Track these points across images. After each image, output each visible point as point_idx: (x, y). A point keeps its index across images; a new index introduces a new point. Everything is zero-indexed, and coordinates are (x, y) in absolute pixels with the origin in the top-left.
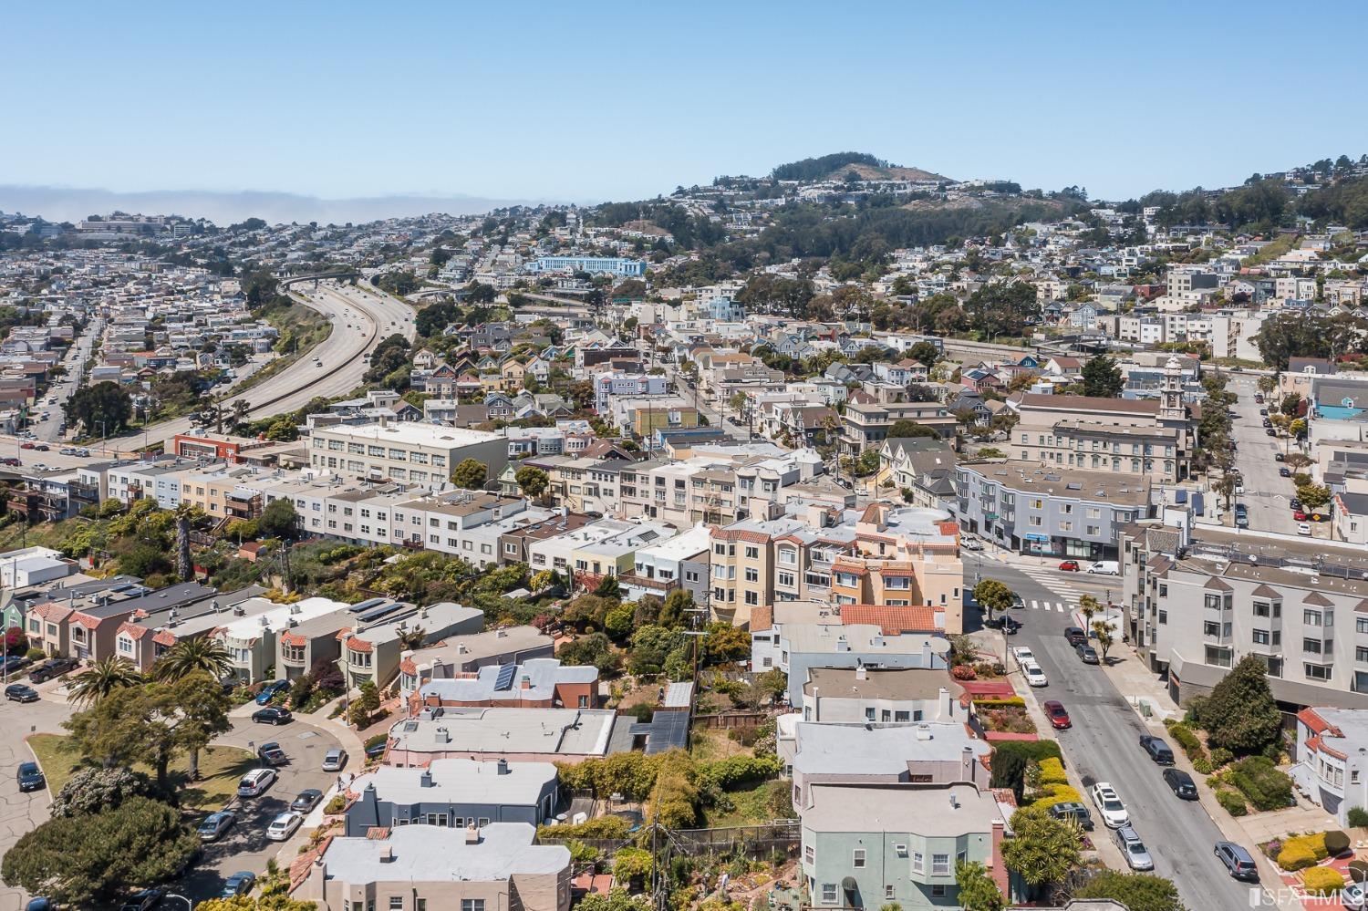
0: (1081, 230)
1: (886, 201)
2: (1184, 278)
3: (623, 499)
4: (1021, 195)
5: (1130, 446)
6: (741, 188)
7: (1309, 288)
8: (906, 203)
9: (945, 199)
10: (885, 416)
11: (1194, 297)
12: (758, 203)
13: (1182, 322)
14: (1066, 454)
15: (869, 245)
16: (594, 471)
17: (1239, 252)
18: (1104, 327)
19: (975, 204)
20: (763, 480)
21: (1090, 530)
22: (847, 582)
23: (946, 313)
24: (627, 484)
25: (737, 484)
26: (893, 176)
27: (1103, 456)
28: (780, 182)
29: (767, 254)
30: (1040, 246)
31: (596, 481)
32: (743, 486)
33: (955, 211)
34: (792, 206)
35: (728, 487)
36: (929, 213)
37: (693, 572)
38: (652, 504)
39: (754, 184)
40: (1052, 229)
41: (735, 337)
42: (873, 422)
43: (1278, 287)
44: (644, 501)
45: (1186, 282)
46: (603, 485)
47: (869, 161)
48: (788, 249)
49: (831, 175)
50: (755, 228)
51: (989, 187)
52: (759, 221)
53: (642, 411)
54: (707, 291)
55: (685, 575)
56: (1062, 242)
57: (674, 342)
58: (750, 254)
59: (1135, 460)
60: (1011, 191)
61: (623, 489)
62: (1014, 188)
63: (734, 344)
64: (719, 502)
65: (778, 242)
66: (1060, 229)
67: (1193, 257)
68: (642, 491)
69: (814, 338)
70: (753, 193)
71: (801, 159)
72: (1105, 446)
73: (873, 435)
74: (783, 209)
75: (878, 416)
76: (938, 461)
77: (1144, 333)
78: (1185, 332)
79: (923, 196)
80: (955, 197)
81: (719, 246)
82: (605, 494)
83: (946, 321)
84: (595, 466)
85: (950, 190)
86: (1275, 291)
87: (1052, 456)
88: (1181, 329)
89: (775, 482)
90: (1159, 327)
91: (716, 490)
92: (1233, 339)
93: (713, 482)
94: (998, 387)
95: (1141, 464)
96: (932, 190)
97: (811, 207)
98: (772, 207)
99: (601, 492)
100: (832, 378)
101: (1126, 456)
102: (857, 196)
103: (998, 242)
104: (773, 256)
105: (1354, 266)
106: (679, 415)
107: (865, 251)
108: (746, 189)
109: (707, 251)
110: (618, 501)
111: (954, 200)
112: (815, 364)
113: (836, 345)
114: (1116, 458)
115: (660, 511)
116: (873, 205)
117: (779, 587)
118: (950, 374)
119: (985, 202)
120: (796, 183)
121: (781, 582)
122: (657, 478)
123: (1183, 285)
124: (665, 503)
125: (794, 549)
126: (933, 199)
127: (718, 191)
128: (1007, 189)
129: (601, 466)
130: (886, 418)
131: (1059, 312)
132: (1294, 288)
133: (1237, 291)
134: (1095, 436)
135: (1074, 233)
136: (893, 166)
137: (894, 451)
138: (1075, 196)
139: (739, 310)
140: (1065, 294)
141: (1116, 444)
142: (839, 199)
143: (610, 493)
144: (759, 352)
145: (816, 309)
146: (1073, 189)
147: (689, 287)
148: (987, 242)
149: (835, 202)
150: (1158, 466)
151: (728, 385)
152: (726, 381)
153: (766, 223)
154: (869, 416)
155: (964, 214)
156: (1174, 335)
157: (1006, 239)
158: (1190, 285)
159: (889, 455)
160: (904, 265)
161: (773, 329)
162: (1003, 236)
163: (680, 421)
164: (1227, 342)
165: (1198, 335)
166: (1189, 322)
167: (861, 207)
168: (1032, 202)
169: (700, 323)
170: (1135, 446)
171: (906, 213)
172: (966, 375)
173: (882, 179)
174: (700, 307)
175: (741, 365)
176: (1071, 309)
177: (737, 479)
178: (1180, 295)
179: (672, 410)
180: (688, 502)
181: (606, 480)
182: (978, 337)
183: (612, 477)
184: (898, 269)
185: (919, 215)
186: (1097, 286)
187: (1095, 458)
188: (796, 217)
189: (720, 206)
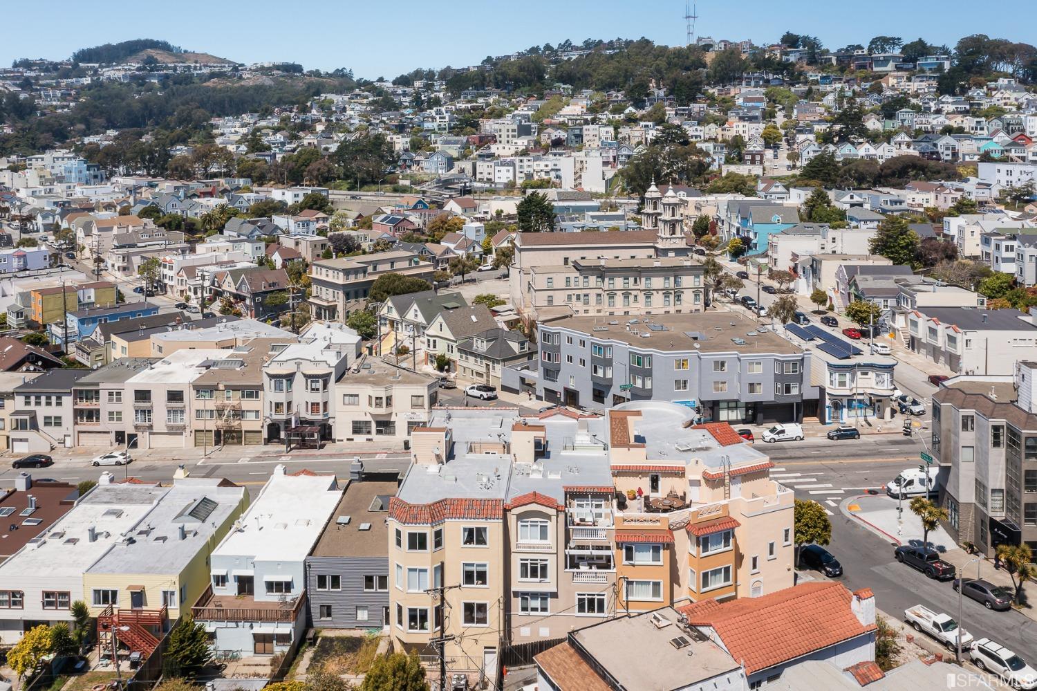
0: (371, 99)
1: (186, 79)
2: (511, 127)
3: (79, 428)
4: (303, 74)
5: (662, 279)
6: (41, 70)
7: (607, 132)
8: (205, 81)
9: (241, 78)
10: (364, 271)
11: (522, 143)
12: (64, 82)
13: (529, 163)
14: (593, 294)
15: (189, 115)
16: (26, 391)
17: (526, 109)
18: (462, 171)
19: (267, 81)
20: (307, 377)
21: (752, 387)
22: (643, 558)
23: (314, 166)
24: (84, 405)
25: (266, 387)
26: (187, 60)
27: (634, 293)
28: (81, 64)
29: (81, 126)
30: (341, 112)
31: (32, 407)
32: (278, 388)
33: (251, 87)
34: (97, 85)
35: (252, 392)
36: (227, 89)
37: (329, 572)
38: (130, 430)
39: (55, 66)
40: (346, 98)
41: (107, 200)
42: (352, 280)
43: (585, 133)
44: (115, 426)
45: (513, 131)
46: (42, 411)
47: (165, 47)
48: (102, 121)
49: (129, 58)
50: (65, 103)
51: (277, 67)
52: (68, 97)
53: (43, 292)
54: (37, 159)
55: (314, 581)
56: (357, 108)
57: (35, 209)
58: (66, 127)
59: (667, 293)
60: (295, 71)
61: (78, 414)
62: (298, 68)
63: (109, 207)
64: (239, 414)
65: (91, 115)
66: (353, 99)
67: (491, 114)
68: (111, 413)
69: (194, 195)
70: (55, 74)
71: (100, 44)
72: (636, 282)
73: (352, 294)
74: (89, 87)
75: (356, 271)
76: (474, 319)
77: (498, 174)
78: (532, 171)
79: (220, 75)
80: (249, 76)
81: (32, 119)
82: (47, 424)
83: (315, 173)
84: (26, 385)
85: (242, 70)
86: (582, 136)
87: (578, 297)
88: (529, 169)
89: (325, 378)
90: (511, 168)
91: (234, 400)
92: (578, 175)
93: (228, 388)
94: (414, 230)
95: (672, 297)
96: (227, 69)
97: (116, 86)
98: (78, 85)
99: (41, 422)
100: (235, 234)
101: (657, 290)
102: (159, 75)
103: (305, 110)
104: (88, 127)
105: (622, 116)
106: (92, 292)
107: (185, 120)
108: (47, 70)
109: (19, 125)
110: (70, 432)
111: (248, 78)
112: (210, 221)
113: (224, 200)
114: (648, 293)
115: (142, 438)
116: (175, 83)
117: (520, 584)
118: (350, 221)
119: (275, 80)
120: (97, 65)
121: (524, 574)
122: (137, 392)
123: (510, 133)
124: (151, 427)
125: (549, 517)
126: (229, 77)
127: (18, 72)
128: (292, 69)
129: (37, 383)
130: (365, 272)
131: (412, 160)
132: (597, 133)
133: (554, 138)
134: (625, 272)
135: (365, 101)
136: (186, 52)
137: (402, 310)
138: (344, 76)
139: (98, 173)
140: (408, 146)
141: (648, 278)
142: (143, 78)
143: (58, 422)
144: (146, 213)
145: (176, 169)
146: (342, 70)
147: (14, 158)
148: (295, 110)
149: (139, 81)
150: (688, 296)
151: (124, 251)
152: (118, 247)
153: (76, 99)
154: (347, 272)
155: (259, 89)
156: (523, 175)
157: (311, 107)
158: (516, 133)
159: (395, 315)
160: (226, 131)
161: (144, 189)
162: (309, 104)
163: (93, 299)
164: (573, 177)
165: (543, 174)
166: (535, 163)
167: (164, 86)
168: (313, 79)
169: (59, 188)
170: (667, 278)
171: (208, 89)
172: (378, 220)
173: (177, 62)
174: (54, 171)
175: (131, 229)
176: (422, 158)
177: (266, 380)
178: (508, 142)
179: (80, 287)
180: (189, 420)
181: (49, 404)
182: (348, 186)
183: (59, 398)
184: (222, 134)
185: (220, 90)
186: (433, 138)
187: (626, 295)
188: (103, 93)
189: (26, 84)
